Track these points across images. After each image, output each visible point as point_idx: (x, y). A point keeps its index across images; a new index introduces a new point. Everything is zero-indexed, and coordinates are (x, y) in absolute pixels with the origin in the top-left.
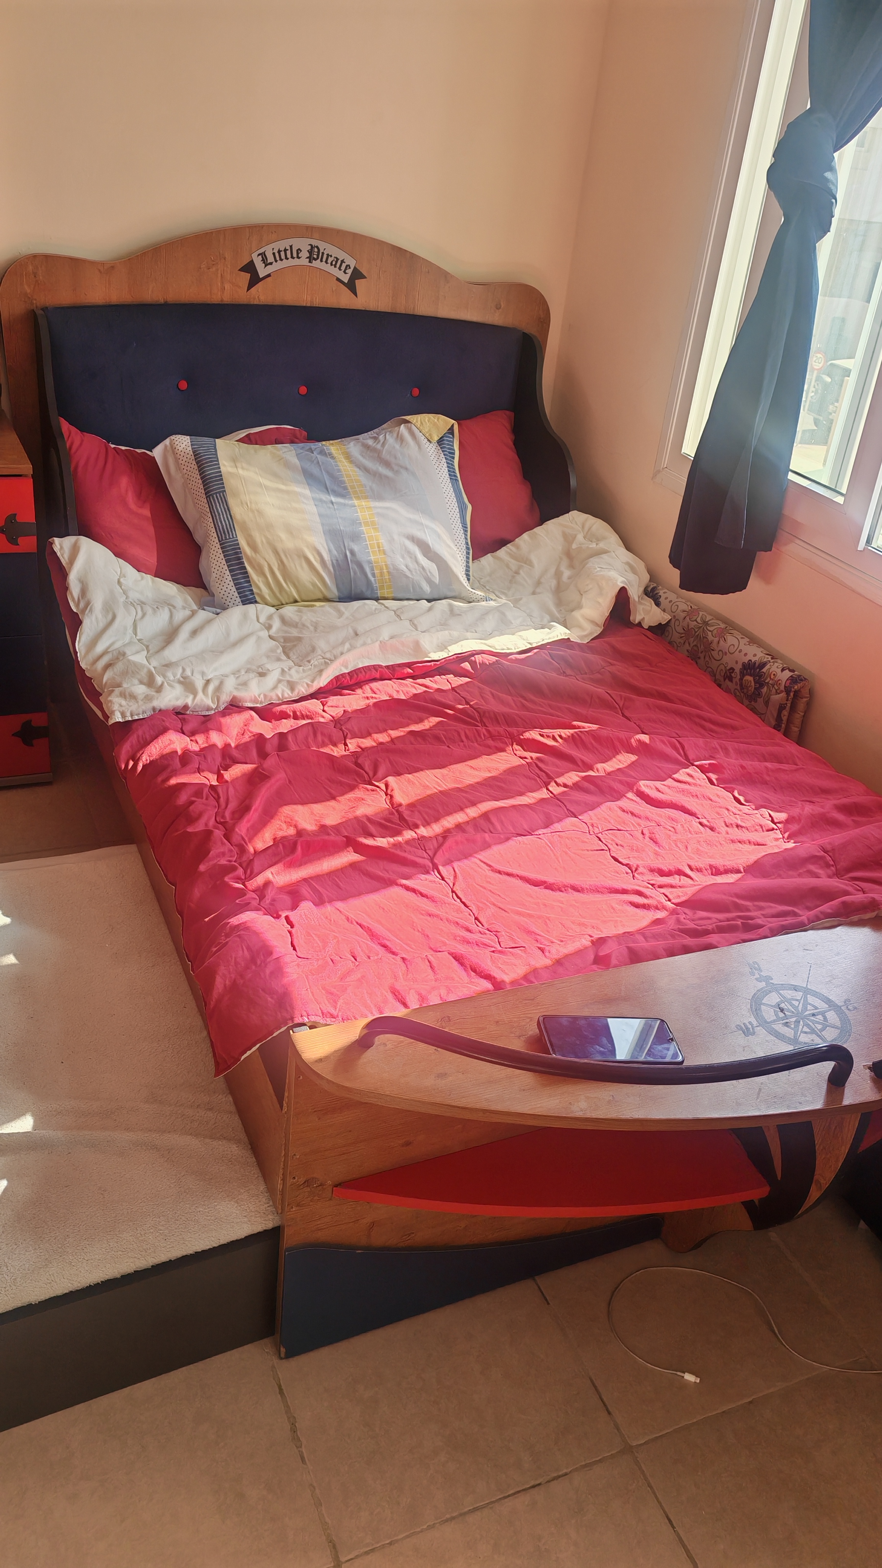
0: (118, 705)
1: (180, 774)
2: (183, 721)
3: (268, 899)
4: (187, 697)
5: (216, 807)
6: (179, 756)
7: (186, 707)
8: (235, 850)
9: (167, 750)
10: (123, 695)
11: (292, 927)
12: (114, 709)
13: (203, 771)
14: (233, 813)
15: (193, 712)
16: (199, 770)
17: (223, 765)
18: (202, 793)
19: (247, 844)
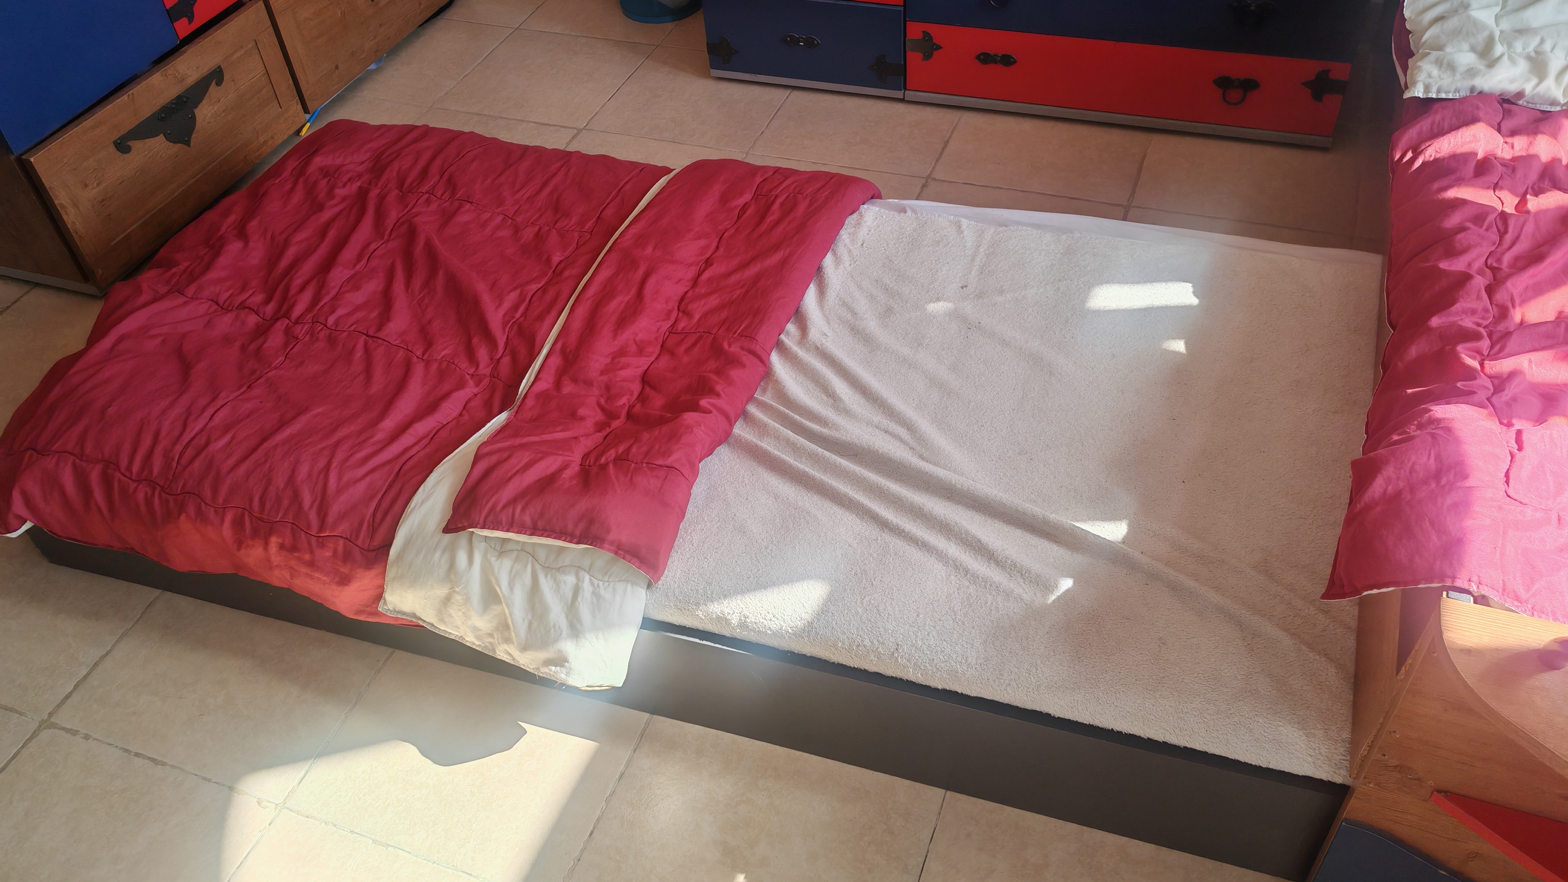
0: (1426, 75)
1: (1467, 185)
2: (1507, 114)
3: (1507, 395)
4: (1528, 80)
5: (1494, 244)
6: (1478, 161)
7: (1520, 95)
8: (1493, 311)
9: (1465, 149)
10: (1439, 63)
11: (1520, 449)
12: (1419, 79)
13: (1501, 188)
14: (1517, 259)
15: (1528, 103)
16: (1496, 187)
17: (1536, 187)
18: (1484, 220)
19: (1514, 307)
